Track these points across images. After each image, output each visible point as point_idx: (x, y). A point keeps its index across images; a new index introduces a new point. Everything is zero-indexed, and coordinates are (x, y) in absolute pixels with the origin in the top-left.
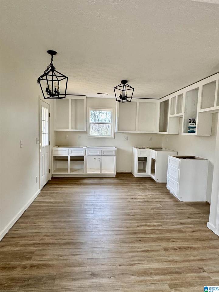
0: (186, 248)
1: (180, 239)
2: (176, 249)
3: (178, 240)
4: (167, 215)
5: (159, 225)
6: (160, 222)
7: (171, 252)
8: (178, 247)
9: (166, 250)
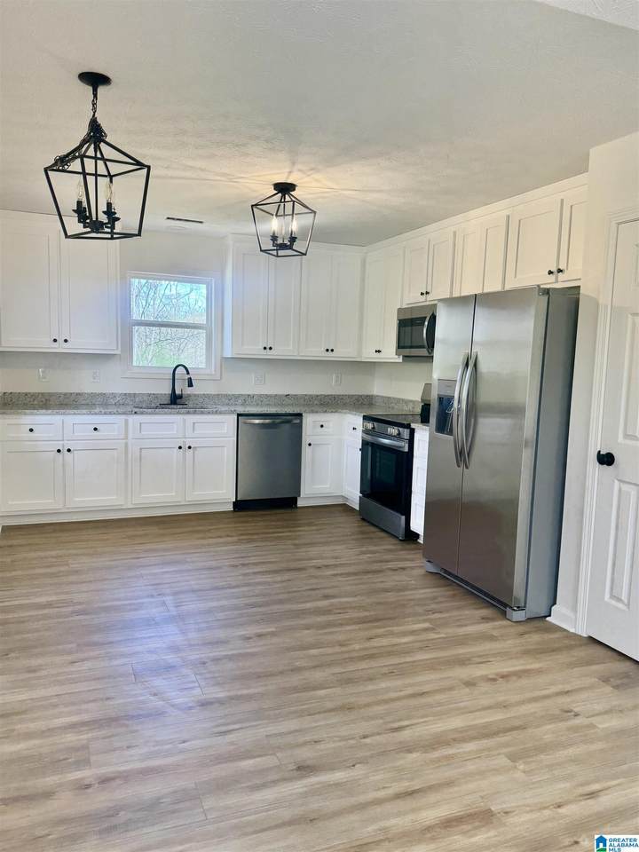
0: (519, 674)
1: (495, 655)
2: (494, 680)
3: (490, 660)
4: (436, 601)
5: (426, 630)
6: (425, 621)
7: (485, 687)
8: (497, 674)
9: (470, 684)
